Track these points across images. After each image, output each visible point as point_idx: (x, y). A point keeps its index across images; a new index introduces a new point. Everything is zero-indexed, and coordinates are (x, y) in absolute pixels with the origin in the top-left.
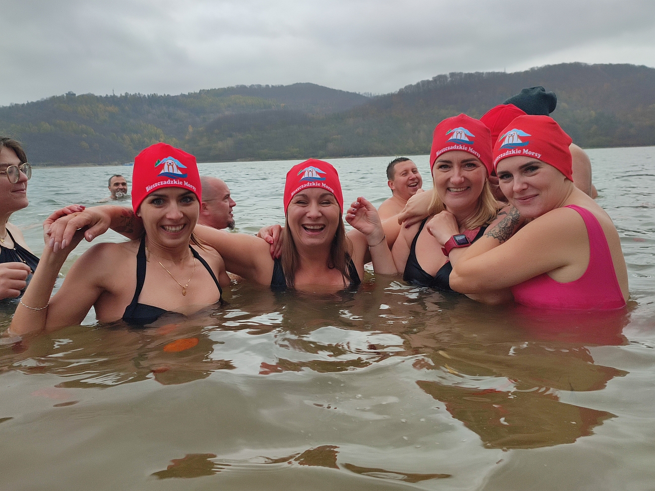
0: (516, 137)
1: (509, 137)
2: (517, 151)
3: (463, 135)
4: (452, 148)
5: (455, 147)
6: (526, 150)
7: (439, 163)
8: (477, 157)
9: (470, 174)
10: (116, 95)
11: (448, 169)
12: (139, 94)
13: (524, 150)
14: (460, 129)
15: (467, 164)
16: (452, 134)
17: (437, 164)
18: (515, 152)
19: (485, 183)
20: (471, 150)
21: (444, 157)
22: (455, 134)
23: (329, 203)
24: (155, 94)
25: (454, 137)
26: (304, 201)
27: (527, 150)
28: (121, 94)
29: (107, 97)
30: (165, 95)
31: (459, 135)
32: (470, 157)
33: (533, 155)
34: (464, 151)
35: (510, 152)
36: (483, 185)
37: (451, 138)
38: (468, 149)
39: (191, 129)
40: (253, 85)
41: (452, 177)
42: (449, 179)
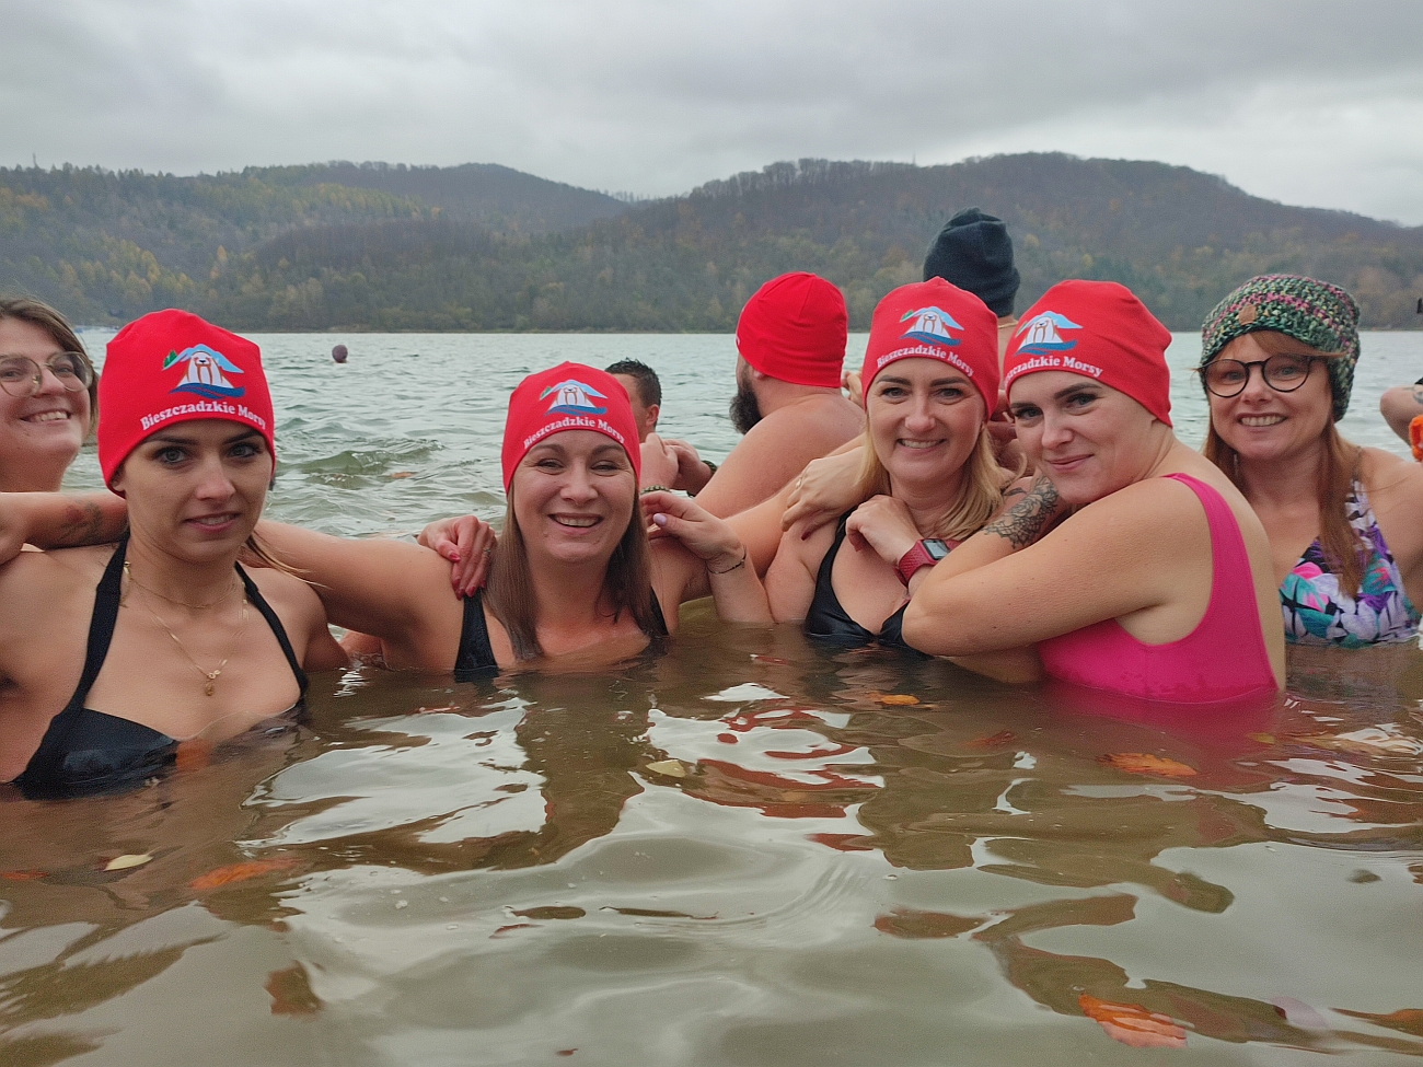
0: (1050, 329)
1: (1037, 329)
2: (1051, 360)
3: (938, 325)
4: (912, 352)
5: (919, 350)
6: (1070, 359)
7: (882, 384)
8: (966, 374)
9: (951, 412)
10: (41, 166)
11: (902, 398)
12: (98, 168)
13: (1066, 358)
14: (932, 311)
15: (942, 389)
16: (913, 321)
17: (877, 386)
18: (1048, 362)
19: (980, 434)
20: (953, 358)
21: (894, 371)
22: (920, 321)
23: (612, 467)
24: (136, 170)
25: (917, 328)
26: (555, 462)
27: (1073, 359)
28: (54, 167)
29: (18, 171)
30: (160, 173)
31: (929, 323)
32: (951, 373)
33: (1084, 369)
34: (939, 359)
35: (1038, 361)
36: (976, 438)
37: (911, 330)
38: (948, 355)
39: (222, 256)
40: (369, 163)
41: (908, 416)
42: (901, 421)
